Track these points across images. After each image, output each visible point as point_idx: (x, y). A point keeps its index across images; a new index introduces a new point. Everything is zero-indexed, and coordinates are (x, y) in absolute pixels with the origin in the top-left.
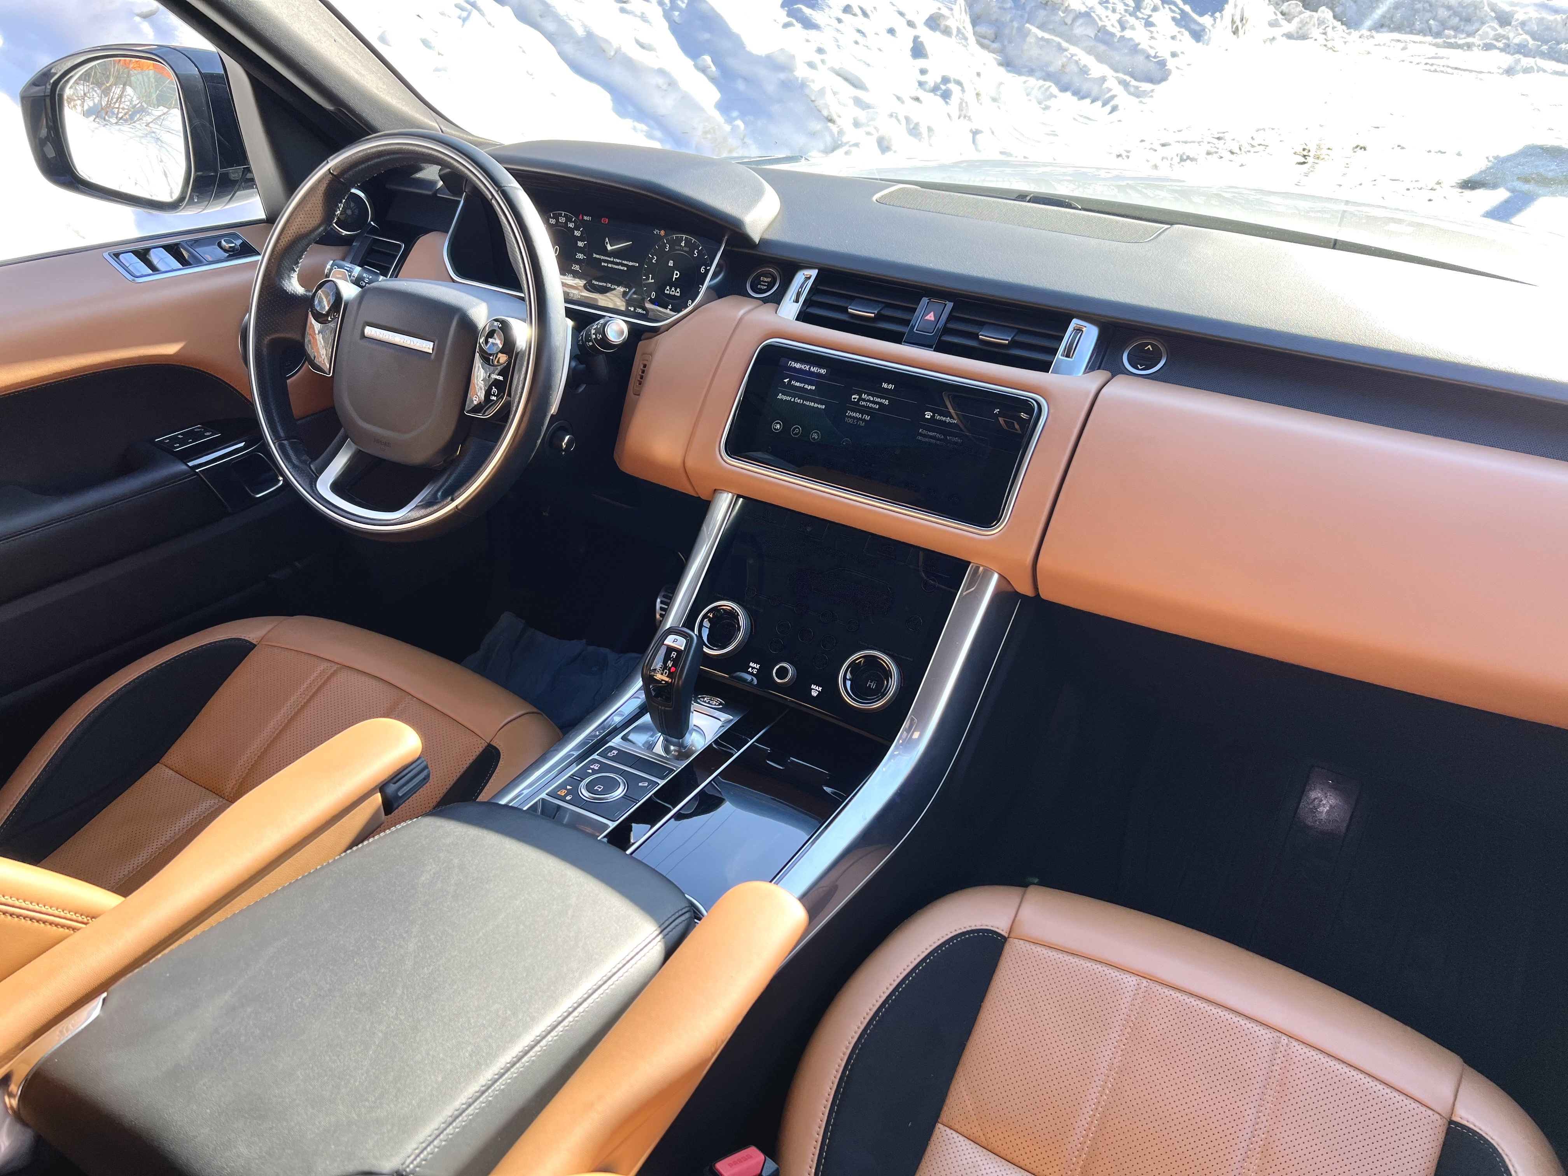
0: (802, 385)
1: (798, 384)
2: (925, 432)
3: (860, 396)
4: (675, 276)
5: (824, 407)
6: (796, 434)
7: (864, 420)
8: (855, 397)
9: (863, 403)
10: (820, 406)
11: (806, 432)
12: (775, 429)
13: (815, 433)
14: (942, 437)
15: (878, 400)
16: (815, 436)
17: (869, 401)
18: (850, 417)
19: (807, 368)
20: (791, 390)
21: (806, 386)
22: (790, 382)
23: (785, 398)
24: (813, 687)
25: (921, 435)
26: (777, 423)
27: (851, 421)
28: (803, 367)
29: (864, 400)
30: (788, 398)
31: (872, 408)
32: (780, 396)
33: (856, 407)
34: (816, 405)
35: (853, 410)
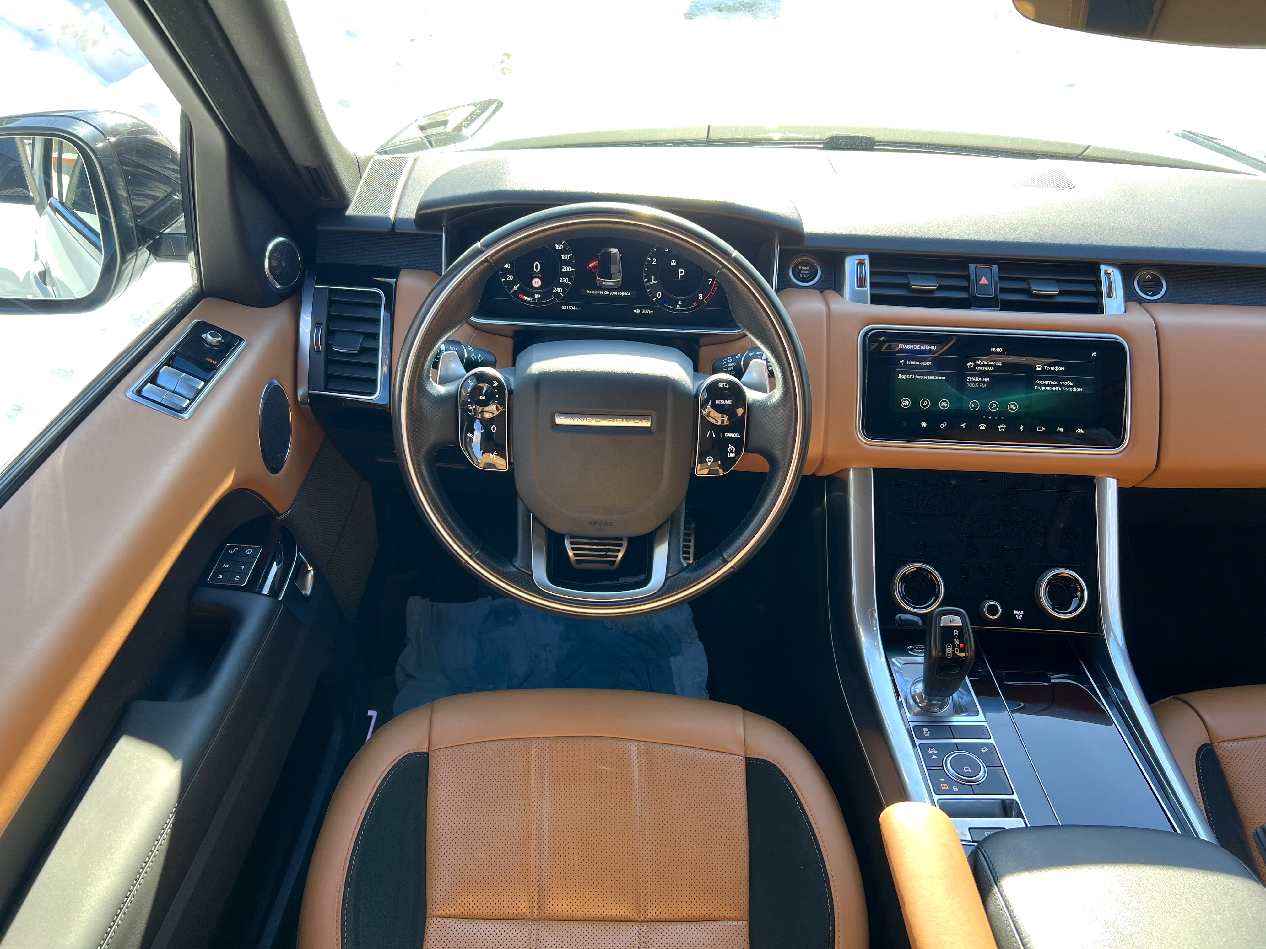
0: (918, 363)
1: (914, 363)
2: (1040, 382)
3: (975, 362)
4: (680, 274)
5: (944, 378)
6: (925, 406)
7: (984, 382)
8: (970, 364)
9: (980, 368)
10: (940, 378)
11: (935, 403)
12: (904, 406)
13: (943, 401)
14: (1056, 383)
15: (992, 363)
16: (944, 404)
17: (983, 365)
18: (971, 382)
19: (918, 347)
20: (908, 369)
21: (922, 363)
22: (905, 362)
23: (905, 377)
24: (1016, 612)
25: (1038, 385)
26: (905, 400)
27: (972, 385)
28: (913, 347)
29: (979, 365)
30: (909, 377)
31: (988, 371)
32: (900, 376)
33: (974, 372)
34: (937, 378)
35: (972, 376)
